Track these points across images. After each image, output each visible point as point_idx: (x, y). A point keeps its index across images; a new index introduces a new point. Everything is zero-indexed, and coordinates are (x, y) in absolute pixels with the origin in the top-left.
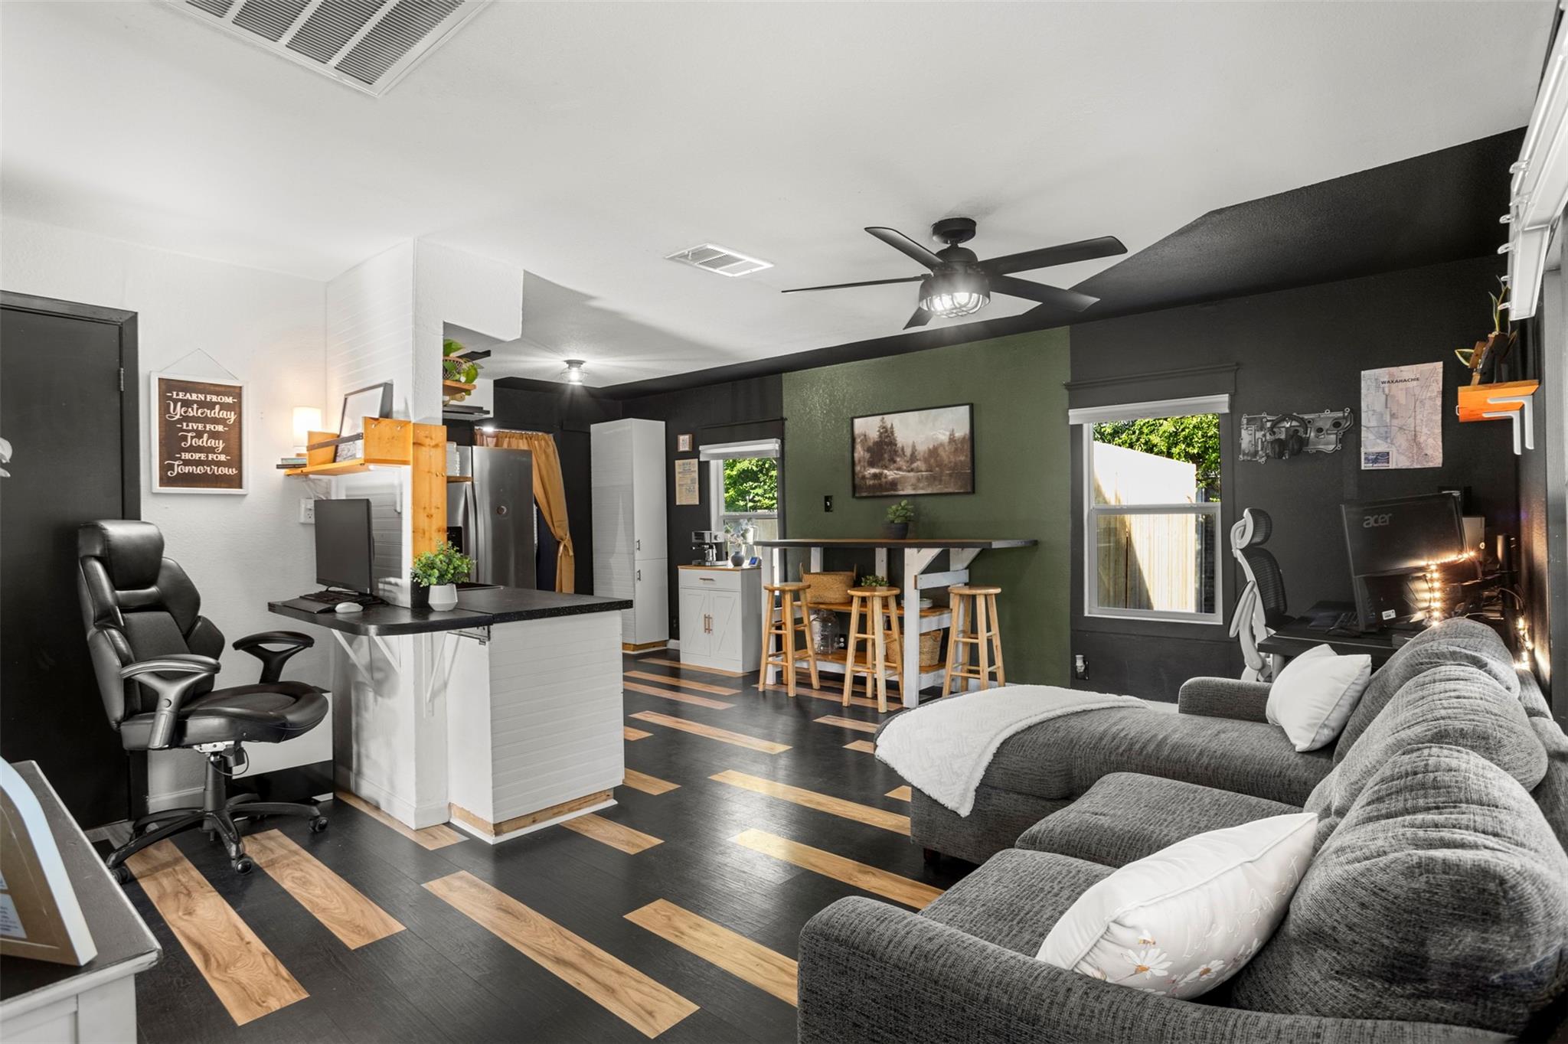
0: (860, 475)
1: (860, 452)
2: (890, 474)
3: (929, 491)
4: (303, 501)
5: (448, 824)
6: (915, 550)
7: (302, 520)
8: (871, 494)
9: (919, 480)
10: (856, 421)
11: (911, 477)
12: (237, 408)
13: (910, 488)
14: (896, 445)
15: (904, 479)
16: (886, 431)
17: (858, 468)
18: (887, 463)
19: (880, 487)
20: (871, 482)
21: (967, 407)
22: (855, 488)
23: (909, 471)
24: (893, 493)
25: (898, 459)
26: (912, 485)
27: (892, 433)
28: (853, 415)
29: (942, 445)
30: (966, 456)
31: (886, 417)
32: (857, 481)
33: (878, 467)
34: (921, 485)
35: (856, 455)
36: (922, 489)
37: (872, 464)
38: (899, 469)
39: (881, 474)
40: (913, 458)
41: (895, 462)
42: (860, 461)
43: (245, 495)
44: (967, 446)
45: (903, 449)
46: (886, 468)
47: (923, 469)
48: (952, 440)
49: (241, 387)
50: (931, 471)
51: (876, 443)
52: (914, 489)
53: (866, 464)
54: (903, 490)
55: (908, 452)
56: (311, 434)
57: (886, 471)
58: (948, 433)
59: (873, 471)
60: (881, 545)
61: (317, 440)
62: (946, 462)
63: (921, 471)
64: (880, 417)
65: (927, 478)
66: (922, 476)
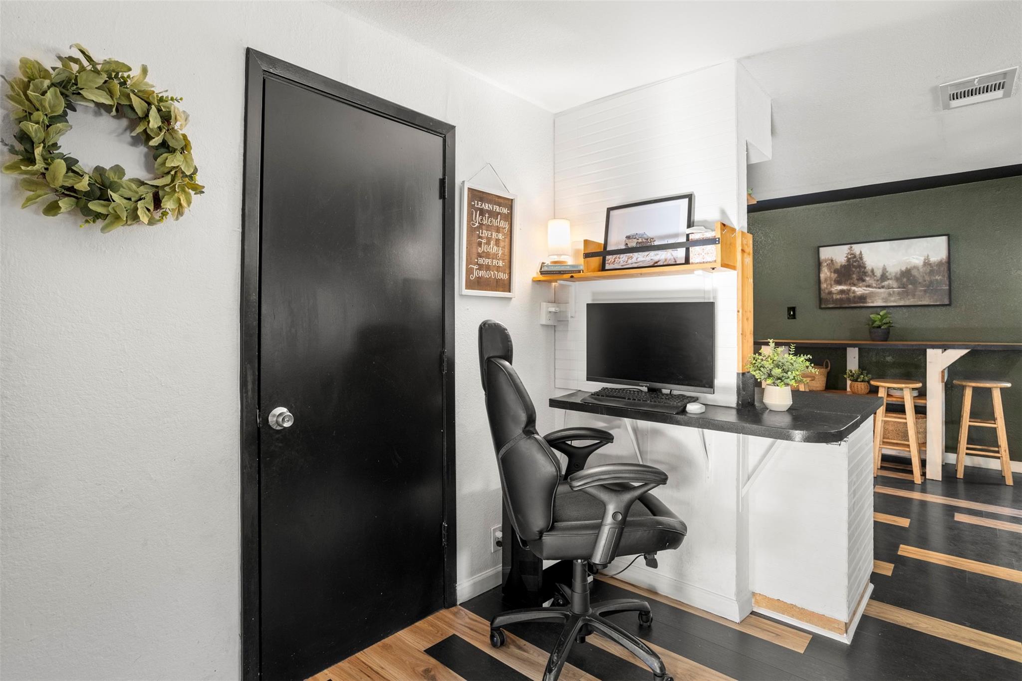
0: (827, 291)
1: (825, 273)
2: (859, 290)
3: (902, 303)
4: (544, 305)
5: (753, 613)
6: (940, 351)
7: (544, 322)
8: (838, 306)
9: (890, 295)
10: (821, 249)
11: (881, 293)
12: (509, 218)
13: (880, 301)
14: (865, 268)
15: (871, 295)
16: (855, 257)
17: (824, 286)
18: (856, 282)
19: (849, 300)
20: (838, 297)
21: (945, 238)
22: (821, 300)
23: (879, 288)
24: (862, 305)
25: (867, 279)
26: (883, 299)
27: (861, 258)
28: (819, 245)
29: (916, 267)
30: (943, 276)
31: (854, 246)
32: (823, 295)
33: (845, 284)
34: (893, 299)
35: (822, 276)
36: (894, 301)
37: (838, 282)
38: (869, 286)
39: (849, 290)
40: (884, 277)
41: (864, 281)
42: (826, 280)
43: (511, 298)
44: (945, 267)
45: (872, 271)
46: (854, 285)
47: (894, 286)
48: (927, 263)
49: (512, 200)
50: (904, 288)
51: (843, 267)
52: (885, 302)
53: (833, 282)
54: (873, 302)
55: (878, 273)
56: (586, 242)
57: (854, 288)
58: (922, 259)
59: (840, 288)
60: (853, 346)
61: (591, 250)
62: (921, 280)
63: (895, 288)
64: (848, 246)
65: (899, 293)
66: (894, 292)
